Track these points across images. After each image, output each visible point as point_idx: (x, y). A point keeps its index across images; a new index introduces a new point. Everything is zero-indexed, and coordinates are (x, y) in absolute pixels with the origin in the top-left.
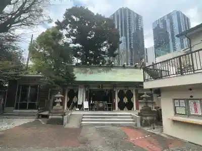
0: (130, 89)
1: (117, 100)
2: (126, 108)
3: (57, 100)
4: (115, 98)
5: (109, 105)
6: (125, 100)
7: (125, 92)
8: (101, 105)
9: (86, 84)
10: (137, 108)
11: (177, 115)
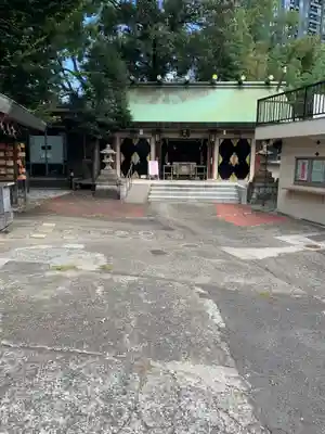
0: (243, 136)
1: (217, 160)
2: (233, 176)
3: (106, 160)
4: (212, 156)
5: (200, 170)
6: (234, 160)
7: (235, 142)
8: (184, 170)
11: (297, 181)
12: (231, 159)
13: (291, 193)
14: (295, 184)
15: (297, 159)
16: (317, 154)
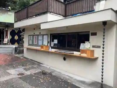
2: (16, 44)
7: (17, 31)
11: (29, 45)
12: (15, 37)
13: (28, 49)
14: (28, 45)
15: (29, 35)
16: (34, 33)
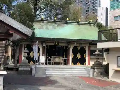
0: (83, 46)
1: (71, 56)
2: (79, 63)
4: (69, 54)
6: (79, 56)
7: (79, 48)
8: (57, 60)
9: (43, 41)
10: (89, 64)
12: (77, 56)
14: (118, 67)
15: (118, 57)
